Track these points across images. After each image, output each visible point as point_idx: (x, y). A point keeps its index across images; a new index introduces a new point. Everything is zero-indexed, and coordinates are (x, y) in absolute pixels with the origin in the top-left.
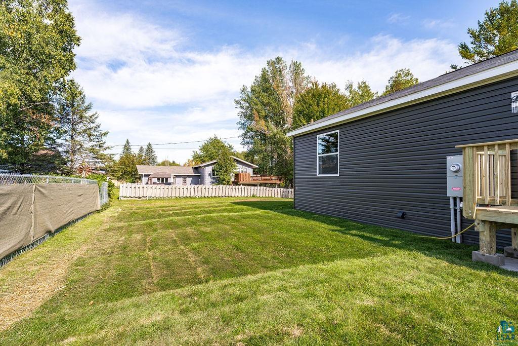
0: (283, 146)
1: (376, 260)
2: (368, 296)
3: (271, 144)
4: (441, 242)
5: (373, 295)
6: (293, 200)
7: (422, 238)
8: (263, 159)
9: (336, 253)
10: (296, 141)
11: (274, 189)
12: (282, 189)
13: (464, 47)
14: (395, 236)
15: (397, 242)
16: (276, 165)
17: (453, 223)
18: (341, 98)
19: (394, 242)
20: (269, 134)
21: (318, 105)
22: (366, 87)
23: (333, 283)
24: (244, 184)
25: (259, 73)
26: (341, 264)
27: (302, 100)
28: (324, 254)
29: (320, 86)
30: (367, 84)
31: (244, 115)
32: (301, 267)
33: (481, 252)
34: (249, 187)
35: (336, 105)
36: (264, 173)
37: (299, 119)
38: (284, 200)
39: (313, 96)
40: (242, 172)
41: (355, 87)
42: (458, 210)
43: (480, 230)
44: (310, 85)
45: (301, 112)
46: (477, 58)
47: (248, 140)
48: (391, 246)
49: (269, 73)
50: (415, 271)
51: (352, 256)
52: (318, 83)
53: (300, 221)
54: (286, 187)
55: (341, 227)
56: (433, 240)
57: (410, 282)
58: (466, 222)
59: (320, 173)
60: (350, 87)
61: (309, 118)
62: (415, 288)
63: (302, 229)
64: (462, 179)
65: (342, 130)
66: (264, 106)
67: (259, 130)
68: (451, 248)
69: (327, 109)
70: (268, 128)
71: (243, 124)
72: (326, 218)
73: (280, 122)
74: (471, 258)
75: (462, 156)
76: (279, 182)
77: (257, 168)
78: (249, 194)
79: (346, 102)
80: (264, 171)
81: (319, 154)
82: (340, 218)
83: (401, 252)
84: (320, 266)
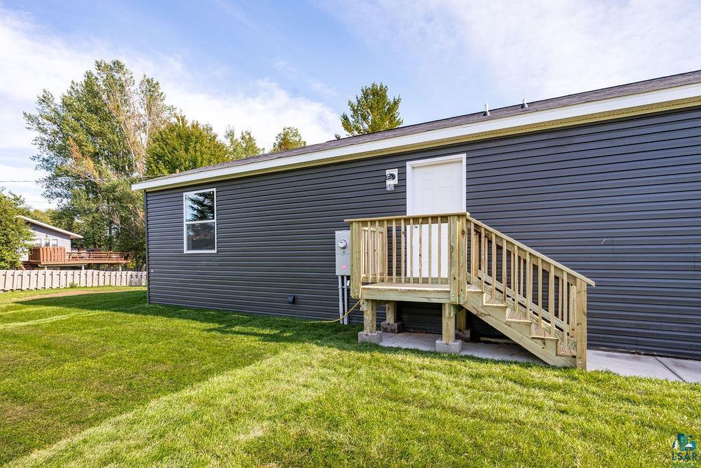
0: (131, 206)
1: (264, 365)
2: (255, 422)
3: (108, 200)
4: (331, 326)
5: (261, 419)
6: (146, 289)
7: (313, 324)
8: (92, 224)
9: (211, 365)
10: (148, 199)
11: (114, 273)
12: (130, 273)
13: (345, 118)
14: (287, 326)
15: (288, 334)
16: (118, 234)
17: (341, 303)
18: (219, 147)
19: (285, 335)
20: (104, 184)
21: (187, 150)
22: (250, 139)
23: (205, 418)
24: (50, 267)
25: (81, 79)
26: (219, 382)
27: (160, 139)
28: (193, 371)
29: (189, 124)
30: (252, 136)
31: (49, 145)
32: (153, 403)
33: (365, 332)
34: (63, 272)
35: (212, 155)
36: (95, 247)
37: (157, 167)
38: (133, 289)
39: (179, 136)
40: (47, 245)
41: (238, 136)
42: (346, 289)
43: (365, 310)
44: (174, 120)
45: (160, 157)
46: (356, 133)
47: (59, 190)
48: (281, 341)
49: (100, 83)
50: (309, 368)
51: (236, 365)
52: (186, 118)
53: (158, 323)
54: (138, 269)
55: (220, 323)
56: (324, 325)
57: (304, 386)
58: (351, 301)
59: (188, 249)
60: (230, 135)
61: (173, 168)
62: (310, 392)
63: (160, 335)
64: (349, 255)
65: (220, 189)
66: (92, 135)
67: (82, 176)
68: (340, 331)
69: (200, 159)
70: (100, 174)
71: (47, 161)
72: (197, 312)
73: (123, 168)
74: (357, 339)
75: (349, 231)
76: (124, 262)
77: (80, 239)
78: (63, 284)
79: (226, 154)
80: (95, 244)
81: (187, 221)
82: (219, 311)
83: (293, 347)
84: (187, 392)
